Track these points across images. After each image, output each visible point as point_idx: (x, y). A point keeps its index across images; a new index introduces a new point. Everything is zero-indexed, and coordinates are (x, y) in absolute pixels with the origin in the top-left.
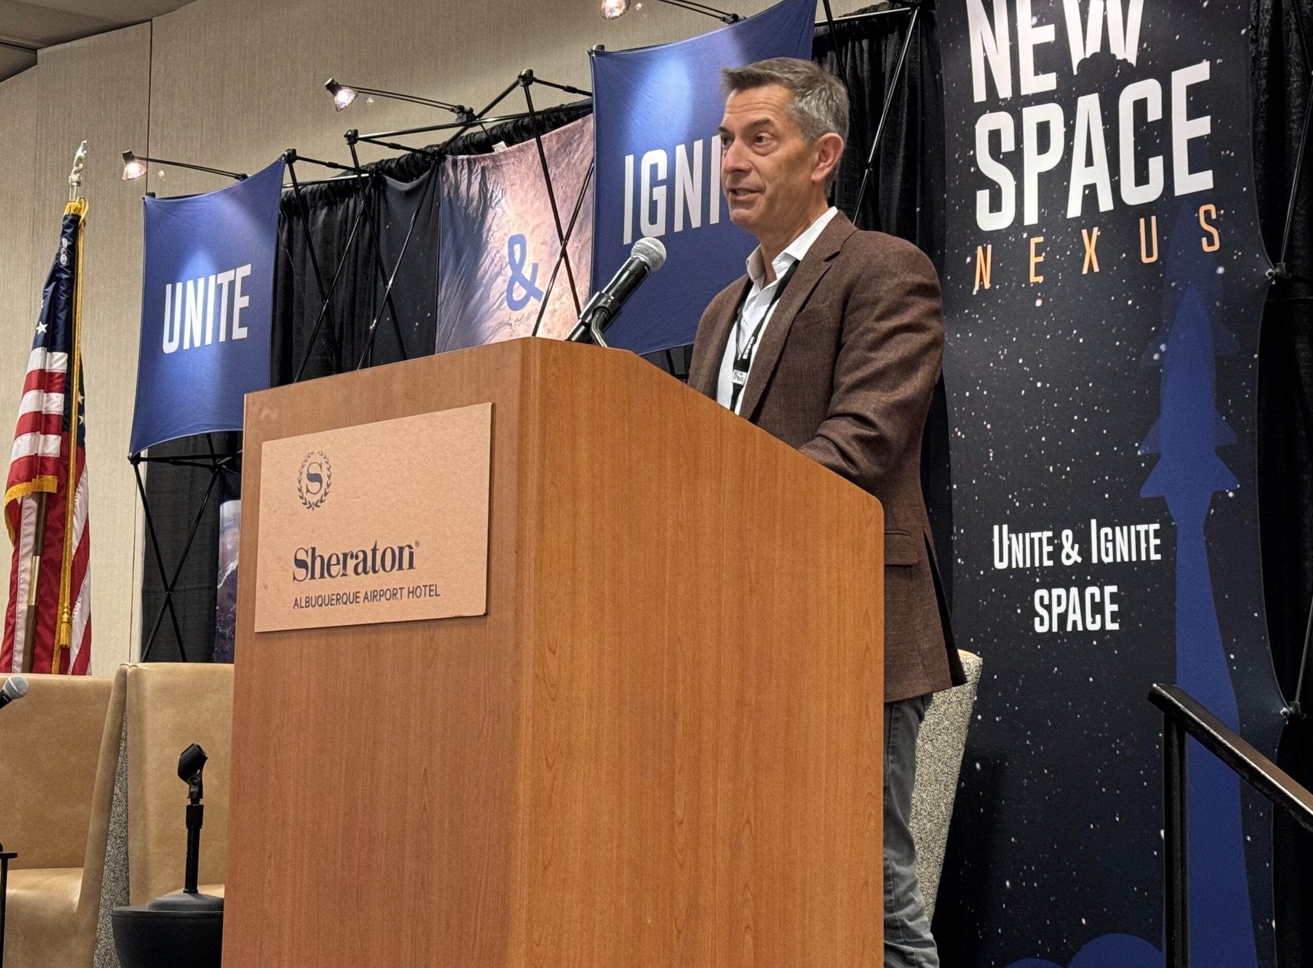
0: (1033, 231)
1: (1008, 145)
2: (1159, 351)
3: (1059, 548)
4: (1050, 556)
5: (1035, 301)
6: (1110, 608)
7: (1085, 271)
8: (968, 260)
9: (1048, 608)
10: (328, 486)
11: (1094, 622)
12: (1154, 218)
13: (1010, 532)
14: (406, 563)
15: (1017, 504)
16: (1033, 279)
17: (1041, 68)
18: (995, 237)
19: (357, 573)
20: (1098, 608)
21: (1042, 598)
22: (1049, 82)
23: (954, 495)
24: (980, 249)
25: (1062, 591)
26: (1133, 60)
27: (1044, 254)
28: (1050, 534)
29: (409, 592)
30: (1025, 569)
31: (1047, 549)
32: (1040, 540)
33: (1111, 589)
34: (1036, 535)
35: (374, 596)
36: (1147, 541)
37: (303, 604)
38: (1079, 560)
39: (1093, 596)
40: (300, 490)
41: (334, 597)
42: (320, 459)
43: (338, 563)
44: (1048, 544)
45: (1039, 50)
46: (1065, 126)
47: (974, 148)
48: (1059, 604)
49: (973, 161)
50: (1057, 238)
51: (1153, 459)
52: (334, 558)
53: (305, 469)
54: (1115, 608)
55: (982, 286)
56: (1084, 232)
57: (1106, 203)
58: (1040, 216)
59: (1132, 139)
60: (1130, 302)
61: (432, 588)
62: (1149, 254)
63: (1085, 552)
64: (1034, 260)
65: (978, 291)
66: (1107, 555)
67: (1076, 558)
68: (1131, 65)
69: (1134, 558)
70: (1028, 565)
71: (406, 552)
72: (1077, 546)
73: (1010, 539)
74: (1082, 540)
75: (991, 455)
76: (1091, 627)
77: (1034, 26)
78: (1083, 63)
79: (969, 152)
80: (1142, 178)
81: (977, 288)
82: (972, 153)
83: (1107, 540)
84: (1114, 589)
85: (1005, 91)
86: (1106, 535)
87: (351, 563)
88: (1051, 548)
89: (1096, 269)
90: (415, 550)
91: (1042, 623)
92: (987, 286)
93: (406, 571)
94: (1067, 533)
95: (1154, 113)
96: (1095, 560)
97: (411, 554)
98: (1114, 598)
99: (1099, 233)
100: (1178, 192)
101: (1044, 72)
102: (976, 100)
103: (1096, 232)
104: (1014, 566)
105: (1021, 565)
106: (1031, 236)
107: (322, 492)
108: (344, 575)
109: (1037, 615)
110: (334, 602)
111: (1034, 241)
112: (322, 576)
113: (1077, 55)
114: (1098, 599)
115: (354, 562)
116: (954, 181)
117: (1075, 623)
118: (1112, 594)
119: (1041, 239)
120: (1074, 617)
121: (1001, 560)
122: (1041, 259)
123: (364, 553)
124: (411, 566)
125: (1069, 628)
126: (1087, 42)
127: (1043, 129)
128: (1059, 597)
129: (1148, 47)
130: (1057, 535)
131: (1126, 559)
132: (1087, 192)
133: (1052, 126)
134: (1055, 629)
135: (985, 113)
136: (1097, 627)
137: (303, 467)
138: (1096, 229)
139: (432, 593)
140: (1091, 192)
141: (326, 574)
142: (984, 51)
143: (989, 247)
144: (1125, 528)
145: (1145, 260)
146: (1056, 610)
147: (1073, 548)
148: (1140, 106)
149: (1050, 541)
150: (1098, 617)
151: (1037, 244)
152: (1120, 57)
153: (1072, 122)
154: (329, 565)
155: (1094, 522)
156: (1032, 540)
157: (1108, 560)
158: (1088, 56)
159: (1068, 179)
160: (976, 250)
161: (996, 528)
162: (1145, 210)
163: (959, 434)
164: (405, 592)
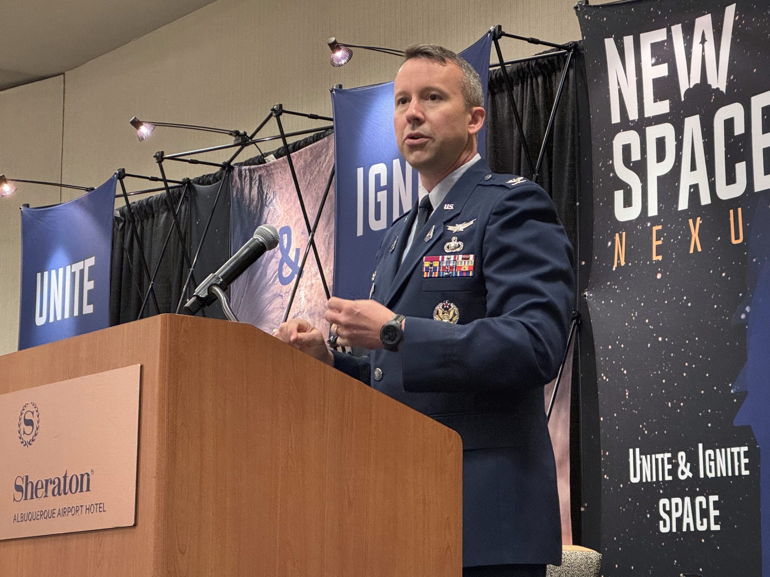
0: (655, 220)
1: (636, 156)
2: (746, 312)
3: (676, 466)
4: (670, 472)
5: (656, 275)
6: (714, 513)
7: (691, 251)
8: (609, 244)
9: (669, 513)
10: (37, 429)
11: (702, 524)
12: (740, 210)
13: (641, 454)
14: (85, 488)
15: (646, 432)
16: (655, 258)
17: (658, 97)
18: (628, 225)
19: (54, 495)
20: (705, 513)
21: (664, 505)
22: (664, 107)
23: (601, 425)
24: (617, 235)
25: (678, 500)
26: (723, 89)
27: (662, 239)
28: (669, 455)
29: (87, 509)
30: (652, 483)
31: (668, 467)
32: (663, 460)
33: (714, 498)
34: (659, 456)
35: (64, 512)
36: (739, 460)
37: (19, 520)
38: (691, 475)
39: (701, 503)
40: (19, 432)
41: (39, 513)
42: (33, 409)
43: (42, 488)
44: (669, 463)
45: (657, 82)
46: (676, 141)
47: (612, 158)
48: (677, 510)
49: (611, 168)
50: (672, 225)
51: (742, 396)
52: (40, 483)
53: (23, 416)
54: (717, 513)
55: (619, 264)
56: (691, 221)
57: (705, 199)
58: (659, 209)
59: (724, 149)
60: (724, 275)
61: (102, 506)
62: (737, 238)
63: (695, 469)
64: (655, 243)
65: (616, 268)
66: (711, 471)
67: (689, 474)
68: (722, 92)
69: (730, 474)
70: (654, 480)
71: (85, 477)
72: (689, 465)
73: (641, 459)
74: (693, 459)
75: (627, 394)
76: (701, 528)
77: (653, 65)
78: (689, 92)
79: (609, 162)
80: (731, 179)
81: (615, 265)
82: (611, 162)
83: (710, 460)
84: (715, 498)
85: (633, 115)
86: (710, 455)
87: (51, 487)
88: (670, 467)
89: (700, 249)
90: (91, 477)
91: (665, 526)
92: (623, 263)
93: (85, 493)
94: (682, 454)
95: (739, 129)
96: (702, 476)
97: (88, 480)
98: (716, 505)
99: (701, 222)
100: (757, 189)
101: (661, 100)
102: (613, 122)
103: (699, 221)
104: (644, 481)
105: (649, 480)
106: (652, 225)
107: (33, 434)
108: (46, 496)
109: (662, 519)
110: (39, 517)
111: (655, 228)
112: (32, 498)
113: (684, 86)
114: (704, 506)
115: (53, 486)
116: (598, 185)
117: (688, 525)
118: (714, 502)
119: (660, 227)
120: (688, 520)
121: (635, 476)
122: (660, 242)
123: (59, 479)
124: (88, 490)
125: (685, 529)
126: (691, 76)
127: (661, 143)
128: (677, 505)
129: (734, 79)
130: (675, 456)
131: (724, 474)
132: (692, 190)
133: (667, 140)
134: (674, 530)
135: (620, 132)
136: (704, 528)
137: (22, 414)
138: (699, 219)
139: (101, 510)
140: (695, 189)
141: (34, 496)
142: (619, 84)
143: (624, 233)
144: (723, 450)
145: (734, 242)
146: (675, 515)
147: (686, 466)
148: (729, 124)
149: (670, 461)
150: (705, 520)
151: (657, 231)
152: (714, 87)
153: (680, 137)
154: (36, 489)
155: (700, 446)
156: (657, 460)
157: (711, 475)
158: (691, 86)
159: (678, 180)
160: (615, 236)
161: (631, 451)
162: (733, 203)
163: (604, 378)
164: (84, 508)
